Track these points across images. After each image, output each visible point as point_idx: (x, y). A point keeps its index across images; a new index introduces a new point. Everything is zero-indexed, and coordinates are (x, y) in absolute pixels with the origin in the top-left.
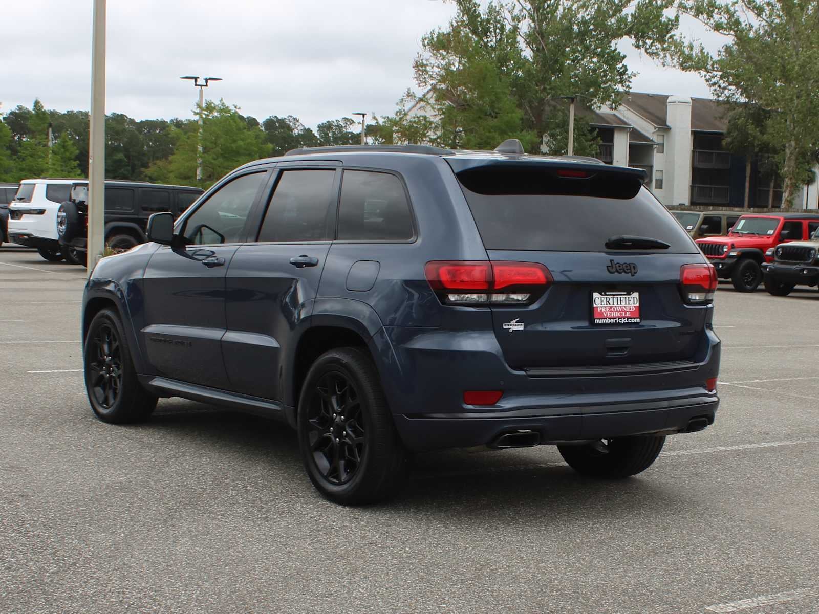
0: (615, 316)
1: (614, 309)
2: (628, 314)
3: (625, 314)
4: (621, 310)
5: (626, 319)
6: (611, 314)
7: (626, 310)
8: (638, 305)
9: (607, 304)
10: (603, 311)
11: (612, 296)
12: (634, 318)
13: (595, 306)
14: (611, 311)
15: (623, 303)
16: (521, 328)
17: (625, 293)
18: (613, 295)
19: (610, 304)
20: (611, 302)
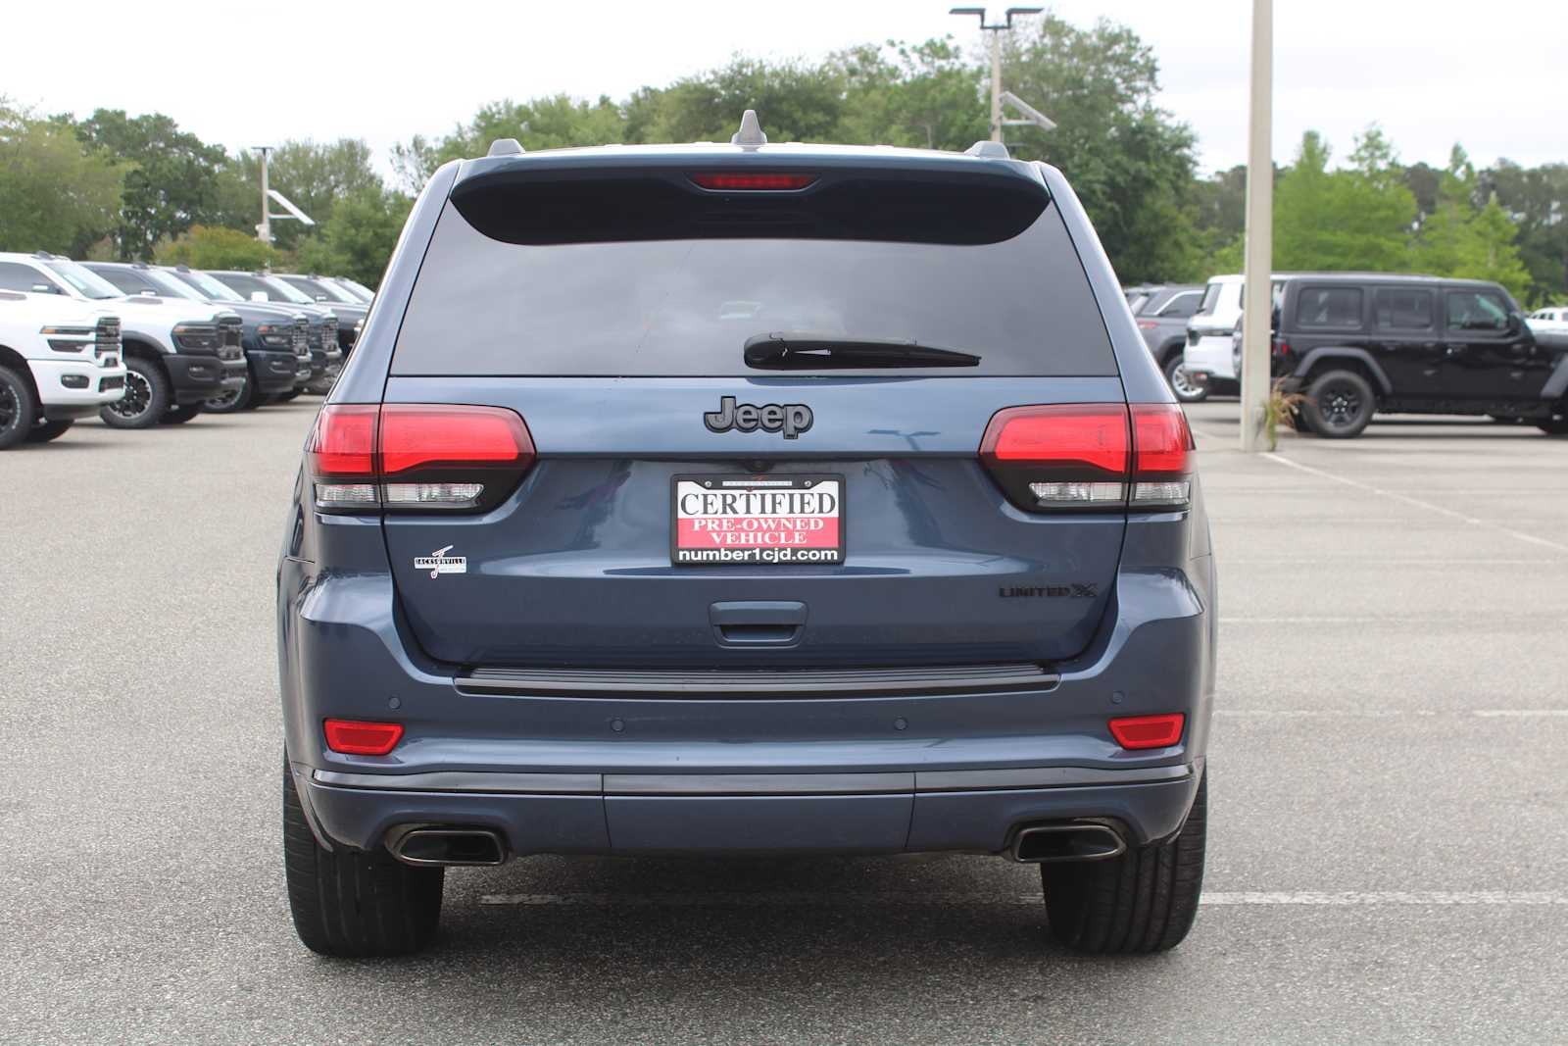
0: (752, 541)
1: (750, 524)
2: (797, 540)
3: (790, 535)
4: (773, 526)
5: (789, 552)
6: (739, 538)
7: (790, 526)
8: (835, 513)
9: (725, 512)
10: (710, 528)
11: (745, 492)
12: (820, 550)
13: (681, 514)
14: (742, 530)
15: (783, 511)
16: (460, 568)
17: (790, 483)
18: (749, 488)
19: (735, 512)
20: (740, 505)
